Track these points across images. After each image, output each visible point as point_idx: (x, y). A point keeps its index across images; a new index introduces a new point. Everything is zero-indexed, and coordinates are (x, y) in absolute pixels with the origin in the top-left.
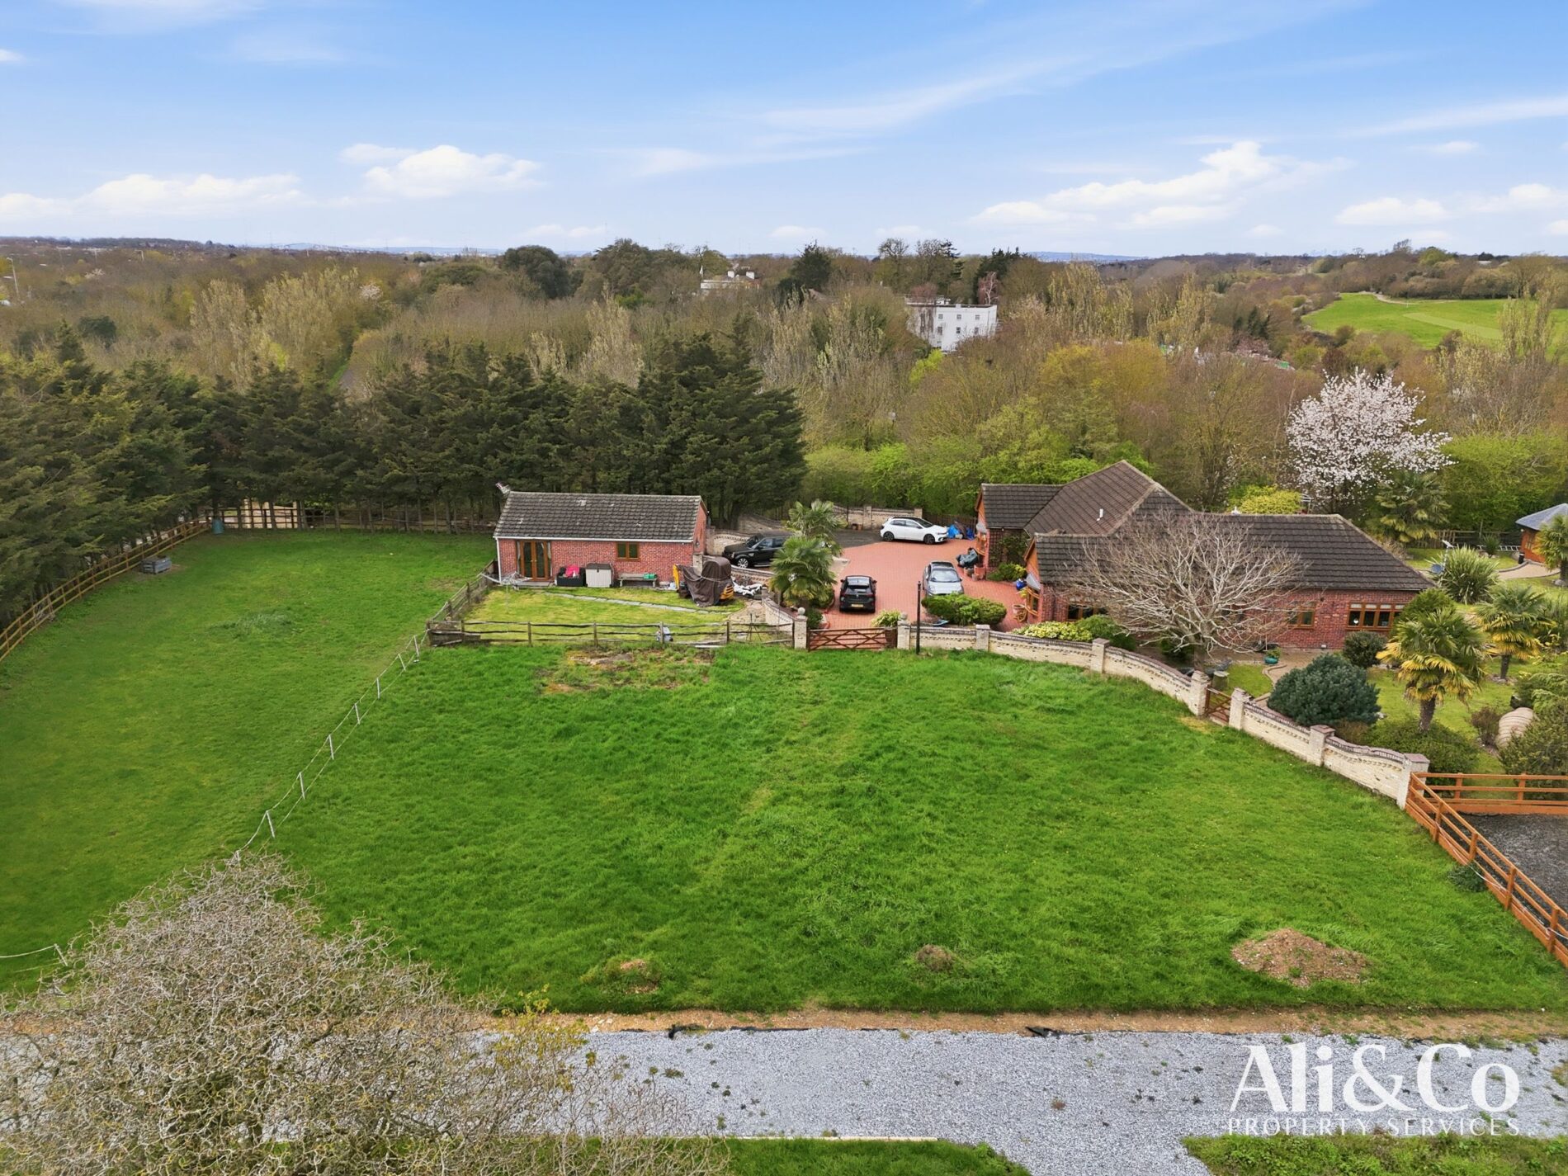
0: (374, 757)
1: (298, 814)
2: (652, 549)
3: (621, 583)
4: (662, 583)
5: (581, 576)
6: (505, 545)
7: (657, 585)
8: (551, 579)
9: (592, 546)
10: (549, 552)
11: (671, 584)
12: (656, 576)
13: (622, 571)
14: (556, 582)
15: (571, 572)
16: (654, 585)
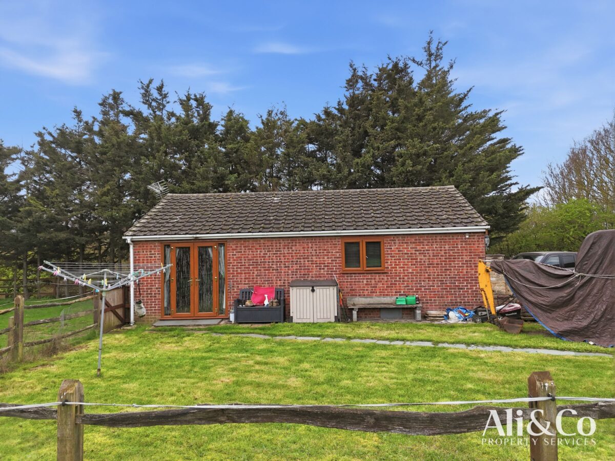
2: (409, 248)
3: (355, 313)
4: (433, 313)
5: (279, 302)
6: (144, 253)
7: (425, 317)
8: (222, 314)
9: (298, 247)
10: (222, 264)
11: (451, 314)
12: (417, 299)
13: (353, 293)
14: (232, 317)
15: (258, 299)
16: (419, 317)
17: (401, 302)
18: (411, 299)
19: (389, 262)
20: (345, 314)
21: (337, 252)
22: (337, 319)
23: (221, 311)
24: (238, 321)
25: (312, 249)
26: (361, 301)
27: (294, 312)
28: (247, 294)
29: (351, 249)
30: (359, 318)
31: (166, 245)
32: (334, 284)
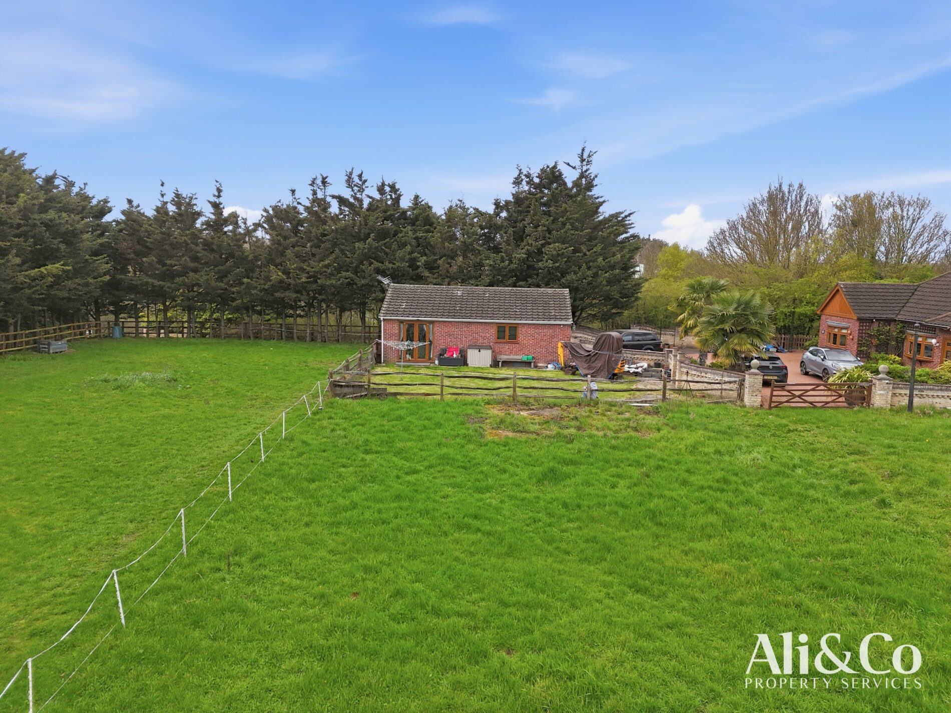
0: (291, 499)
1: (172, 581)
2: (531, 331)
3: (500, 363)
4: (540, 365)
5: (461, 356)
6: (389, 326)
7: (536, 367)
8: (431, 360)
9: (473, 327)
10: (431, 334)
11: (549, 366)
12: (533, 358)
13: (501, 353)
14: (437, 362)
15: (451, 353)
16: (532, 366)
17: (525, 358)
18: (530, 357)
19: (521, 338)
20: (495, 364)
21: (493, 331)
22: (491, 366)
23: (430, 359)
24: (440, 364)
25: (480, 329)
26: (504, 357)
27: (469, 361)
28: (443, 352)
29: (501, 329)
30: (502, 366)
31: (401, 322)
32: (490, 348)
